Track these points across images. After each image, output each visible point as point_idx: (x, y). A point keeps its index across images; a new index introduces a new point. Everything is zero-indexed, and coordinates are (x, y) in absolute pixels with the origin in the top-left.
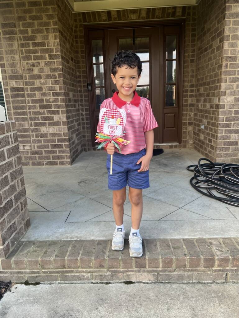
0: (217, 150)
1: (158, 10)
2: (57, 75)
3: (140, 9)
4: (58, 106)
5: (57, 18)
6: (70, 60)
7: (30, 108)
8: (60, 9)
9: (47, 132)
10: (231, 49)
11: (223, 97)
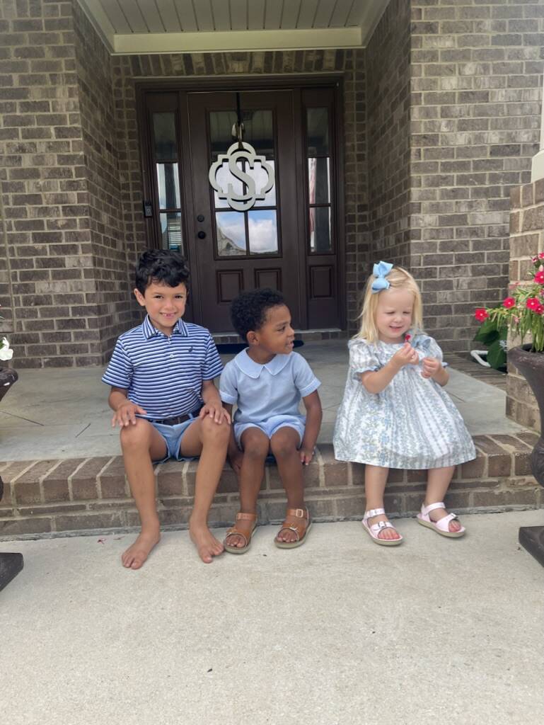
1: (288, 55)
2: (73, 171)
3: (251, 52)
4: (77, 237)
5: (74, 54)
6: (105, 148)
7: (12, 239)
9: (51, 292)
10: (425, 120)
11: (416, 215)
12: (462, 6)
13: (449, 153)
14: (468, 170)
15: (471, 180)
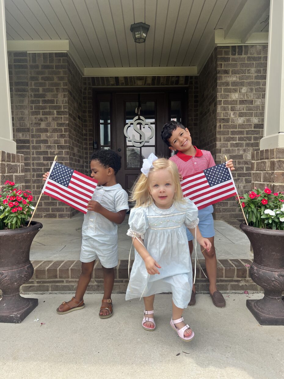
1: (163, 78)
2: (63, 130)
3: (146, 76)
5: (67, 79)
6: (77, 118)
7: (34, 159)
8: (71, 73)
10: (223, 112)
11: (219, 154)
12: (241, 62)
13: (234, 127)
14: (244, 134)
15: (245, 139)
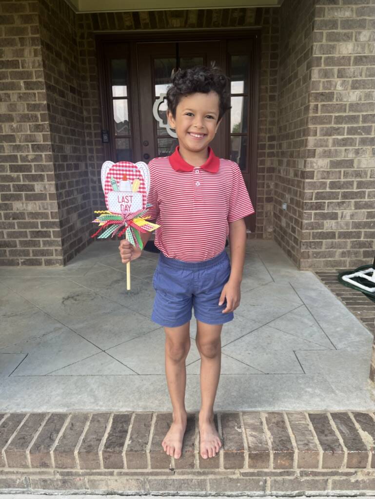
0: (302, 245)
1: (217, 13)
2: (39, 116)
3: (188, 10)
4: (43, 168)
5: (37, 20)
8: (47, 7)
9: (24, 210)
10: (323, 80)
11: (312, 159)
13: (342, 108)
14: (357, 122)
15: (359, 131)
